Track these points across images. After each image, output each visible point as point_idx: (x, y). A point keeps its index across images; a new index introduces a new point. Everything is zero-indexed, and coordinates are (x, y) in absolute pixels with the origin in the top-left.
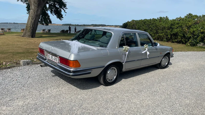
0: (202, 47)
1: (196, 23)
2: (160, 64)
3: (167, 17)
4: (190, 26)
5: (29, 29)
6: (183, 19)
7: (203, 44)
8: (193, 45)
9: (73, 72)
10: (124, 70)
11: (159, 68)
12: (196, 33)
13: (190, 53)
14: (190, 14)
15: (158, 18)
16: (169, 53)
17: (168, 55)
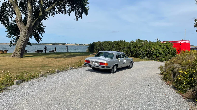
0: (147, 59)
1: (143, 45)
2: (129, 66)
3: (124, 40)
4: (140, 47)
5: (19, 50)
6: (135, 43)
7: (147, 57)
8: (142, 58)
9: (106, 67)
10: (118, 67)
11: (129, 68)
12: (143, 51)
13: (141, 62)
14: (139, 39)
15: (118, 41)
16: (132, 61)
17: (132, 62)
